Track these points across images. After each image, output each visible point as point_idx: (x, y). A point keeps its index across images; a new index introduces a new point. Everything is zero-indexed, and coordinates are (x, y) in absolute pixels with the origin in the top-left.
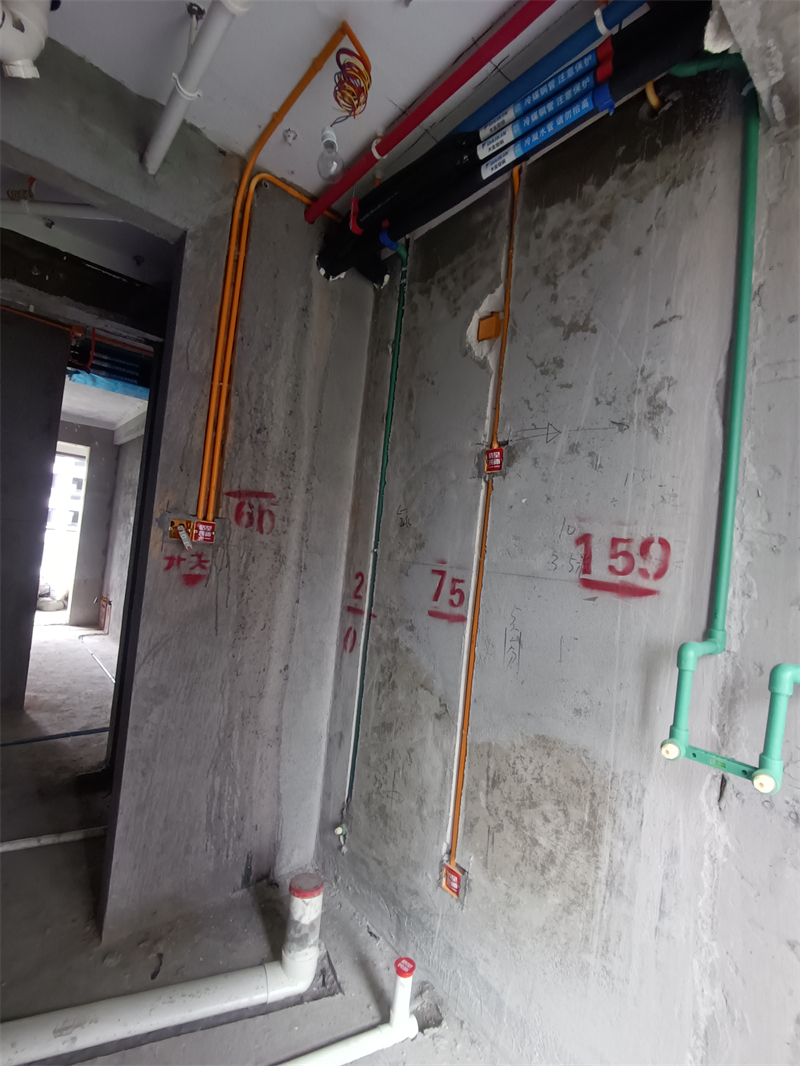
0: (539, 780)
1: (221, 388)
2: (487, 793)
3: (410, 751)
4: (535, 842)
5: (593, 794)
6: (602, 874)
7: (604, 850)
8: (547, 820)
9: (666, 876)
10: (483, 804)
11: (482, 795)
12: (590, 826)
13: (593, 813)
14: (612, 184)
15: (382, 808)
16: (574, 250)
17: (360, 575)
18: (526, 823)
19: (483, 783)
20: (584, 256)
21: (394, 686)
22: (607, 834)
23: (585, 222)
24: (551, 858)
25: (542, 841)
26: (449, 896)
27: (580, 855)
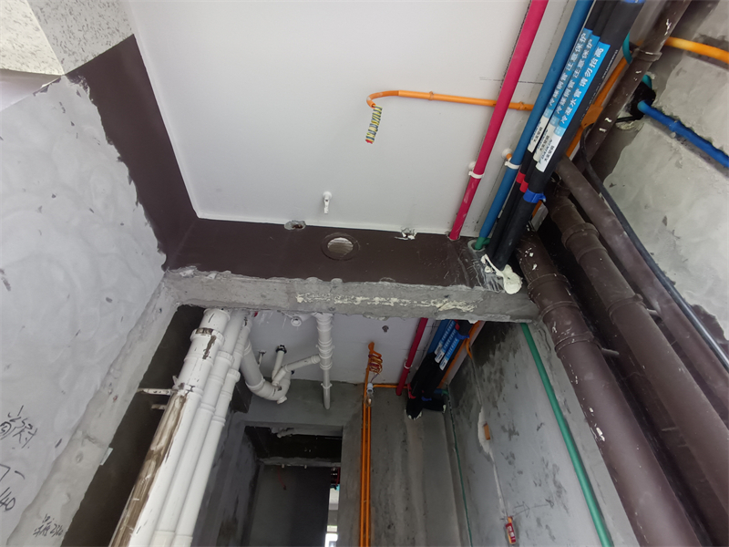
1: (365, 503)
14: (497, 353)
16: (496, 387)
20: (501, 390)
23: (495, 372)
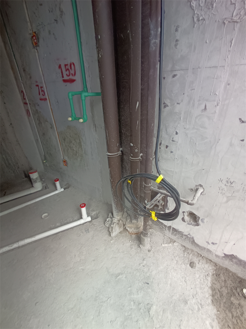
0: (70, 136)
2: (64, 142)
3: (50, 138)
4: (74, 150)
5: (78, 136)
6: (84, 152)
7: (83, 147)
8: (74, 144)
9: (91, 148)
10: (64, 145)
11: (63, 143)
12: (80, 143)
13: (80, 140)
15: (50, 153)
17: (22, 91)
18: (71, 147)
19: (63, 141)
21: (41, 123)
22: (82, 143)
24: (76, 151)
25: (74, 149)
26: (66, 166)
27: (80, 149)
